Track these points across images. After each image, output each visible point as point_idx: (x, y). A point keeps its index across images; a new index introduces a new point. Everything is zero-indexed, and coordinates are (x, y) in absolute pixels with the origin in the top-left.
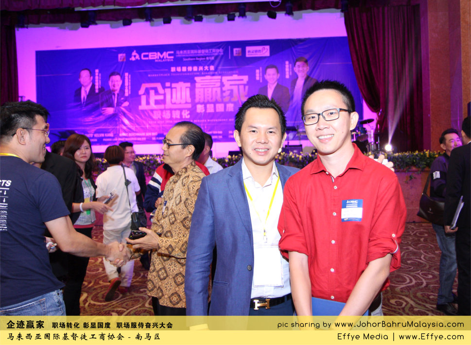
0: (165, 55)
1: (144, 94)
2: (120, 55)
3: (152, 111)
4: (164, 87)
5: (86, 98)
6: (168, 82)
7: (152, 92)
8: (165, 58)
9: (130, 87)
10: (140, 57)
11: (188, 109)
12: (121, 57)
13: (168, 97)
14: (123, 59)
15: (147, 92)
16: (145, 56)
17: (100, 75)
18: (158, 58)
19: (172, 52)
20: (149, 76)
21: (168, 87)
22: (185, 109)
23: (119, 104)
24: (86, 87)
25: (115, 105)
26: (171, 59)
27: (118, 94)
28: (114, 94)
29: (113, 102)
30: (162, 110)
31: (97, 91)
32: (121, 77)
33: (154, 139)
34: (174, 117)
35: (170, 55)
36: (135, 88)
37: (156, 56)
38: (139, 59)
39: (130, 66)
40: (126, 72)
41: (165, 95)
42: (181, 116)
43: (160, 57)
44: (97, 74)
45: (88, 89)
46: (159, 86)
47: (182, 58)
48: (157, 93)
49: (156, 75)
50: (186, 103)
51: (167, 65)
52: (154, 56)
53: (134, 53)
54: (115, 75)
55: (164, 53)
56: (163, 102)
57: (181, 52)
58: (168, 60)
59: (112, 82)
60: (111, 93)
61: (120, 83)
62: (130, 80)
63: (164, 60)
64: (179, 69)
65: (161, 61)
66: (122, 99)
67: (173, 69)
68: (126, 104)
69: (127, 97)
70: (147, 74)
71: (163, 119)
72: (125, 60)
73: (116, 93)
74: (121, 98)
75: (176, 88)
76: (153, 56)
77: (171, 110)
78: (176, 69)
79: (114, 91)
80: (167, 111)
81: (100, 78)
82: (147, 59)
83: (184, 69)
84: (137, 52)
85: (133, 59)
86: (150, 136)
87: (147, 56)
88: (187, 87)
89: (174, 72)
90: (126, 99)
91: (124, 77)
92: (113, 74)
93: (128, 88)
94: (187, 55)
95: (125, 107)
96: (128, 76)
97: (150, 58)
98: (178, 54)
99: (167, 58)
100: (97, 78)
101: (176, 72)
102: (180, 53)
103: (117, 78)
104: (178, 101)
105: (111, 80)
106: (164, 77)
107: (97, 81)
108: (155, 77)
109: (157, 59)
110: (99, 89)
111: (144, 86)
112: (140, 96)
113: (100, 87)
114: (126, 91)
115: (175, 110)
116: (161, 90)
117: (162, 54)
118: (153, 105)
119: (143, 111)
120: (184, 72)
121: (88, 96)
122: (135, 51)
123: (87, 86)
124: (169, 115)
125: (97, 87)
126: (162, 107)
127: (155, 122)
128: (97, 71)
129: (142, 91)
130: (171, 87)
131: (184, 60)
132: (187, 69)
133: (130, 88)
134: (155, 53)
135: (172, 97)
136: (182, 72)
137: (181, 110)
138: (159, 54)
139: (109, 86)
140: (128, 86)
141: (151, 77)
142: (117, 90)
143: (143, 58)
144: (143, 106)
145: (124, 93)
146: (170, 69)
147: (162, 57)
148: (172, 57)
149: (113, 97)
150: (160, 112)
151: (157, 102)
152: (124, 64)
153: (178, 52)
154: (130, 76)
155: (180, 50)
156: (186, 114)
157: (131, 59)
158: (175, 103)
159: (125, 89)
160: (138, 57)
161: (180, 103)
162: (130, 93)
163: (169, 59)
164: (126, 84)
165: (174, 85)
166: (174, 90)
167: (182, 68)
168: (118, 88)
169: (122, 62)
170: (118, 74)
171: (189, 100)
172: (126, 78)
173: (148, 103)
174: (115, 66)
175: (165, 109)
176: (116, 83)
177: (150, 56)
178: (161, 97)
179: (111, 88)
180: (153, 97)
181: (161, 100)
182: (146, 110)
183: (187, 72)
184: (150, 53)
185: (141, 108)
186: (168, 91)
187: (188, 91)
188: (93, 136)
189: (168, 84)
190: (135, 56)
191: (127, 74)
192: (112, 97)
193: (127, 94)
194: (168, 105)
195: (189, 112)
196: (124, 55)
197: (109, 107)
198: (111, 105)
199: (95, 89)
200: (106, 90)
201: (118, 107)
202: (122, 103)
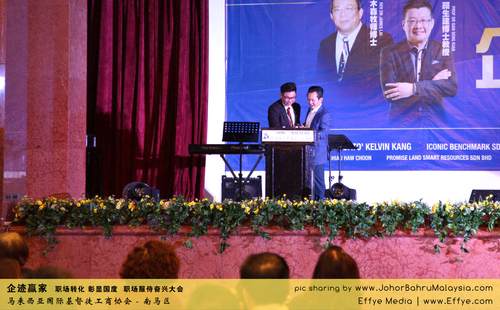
1: (488, 53)
5: (345, 59)
9: (453, 34)
15: (497, 48)
23: (428, 73)
24: (346, 32)
25: (418, 80)
27: (424, 51)
28: (416, 51)
29: (412, 70)
31: (373, 43)
32: (433, 12)
44: (374, 4)
45: (352, 38)
54: (417, 7)
59: (411, 22)
60: (408, 48)
61: (430, 26)
62: (454, 19)
66: (435, 62)
68: (445, 75)
69: (446, 59)
73: (421, 47)
74: (431, 62)
79: (416, 43)
81: (381, 13)
90: (445, 64)
91: (441, 10)
92: (413, 4)
93: (450, 38)
96: (450, 10)
100: (373, 12)
105: (407, 18)
107: (373, 19)
110: (378, 38)
111: (489, 34)
112: (479, 57)
113: (381, 34)
114: (445, 44)
121: (351, 54)
123: (350, 30)
125: (373, 34)
129: (483, 46)
133: (453, 38)
139: (404, 32)
140: (450, 33)
142: (421, 42)
144: (486, 80)
145: (441, 48)
149: (413, 57)
159: (441, 39)
162: (453, 50)
164: (445, 29)
168: (424, 37)
170: (425, 4)
172: (446, 13)
176: (420, 25)
179: (409, 35)
182: (493, 90)
185: (480, 84)
188: (364, 148)
191: (446, 5)
192: (409, 57)
193: (446, 52)
197: (402, 81)
198: (407, 77)
199: (368, 38)
200: (395, 42)
201: (425, 82)
202: (438, 71)
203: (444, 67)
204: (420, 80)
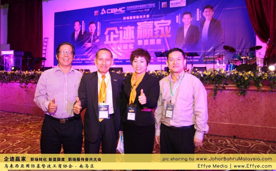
0: (120, 9)
1: (107, 34)
2: (95, 12)
3: (112, 44)
4: (119, 30)
5: (77, 38)
6: (121, 26)
7: (112, 33)
9: (100, 30)
10: (106, 12)
14: (97, 14)
17: (85, 24)
19: (124, 8)
20: (111, 23)
22: (131, 43)
23: (94, 40)
24: (77, 31)
25: (92, 41)
26: (123, 12)
28: (92, 35)
29: (91, 39)
31: (83, 33)
32: (96, 25)
34: (124, 48)
36: (103, 31)
37: (115, 11)
39: (100, 18)
40: (98, 22)
41: (119, 34)
43: (117, 11)
45: (78, 32)
46: (116, 29)
47: (130, 11)
53: (103, 10)
59: (91, 27)
60: (90, 34)
61: (95, 28)
63: (119, 13)
66: (96, 37)
68: (98, 40)
73: (93, 34)
74: (95, 37)
77: (122, 44)
82: (110, 13)
83: (131, 18)
87: (110, 11)
88: (132, 29)
90: (98, 38)
92: (91, 23)
93: (99, 31)
95: (97, 43)
99: (121, 12)
100: (83, 26)
103: (93, 25)
106: (119, 23)
109: (115, 13)
111: (107, 30)
112: (105, 36)
114: (98, 33)
115: (125, 44)
116: (117, 32)
118: (112, 41)
119: (107, 45)
121: (78, 36)
123: (78, 30)
124: (121, 47)
125: (83, 31)
128: (83, 22)
133: (100, 31)
134: (115, 9)
135: (123, 36)
137: (128, 44)
138: (117, 9)
139: (89, 30)
140: (99, 30)
142: (93, 33)
143: (108, 13)
144: (107, 42)
146: (123, 18)
149: (91, 37)
150: (116, 45)
152: (97, 17)
155: (129, 6)
156: (131, 47)
157: (101, 14)
158: (125, 40)
161: (128, 40)
162: (100, 34)
165: (124, 28)
166: (124, 31)
167: (126, 18)
168: (93, 31)
170: (94, 23)
171: (133, 37)
172: (98, 25)
173: (109, 40)
174: (93, 18)
175: (119, 43)
176: (93, 28)
177: (112, 11)
179: (90, 31)
180: (112, 36)
181: (117, 38)
184: (112, 9)
186: (121, 32)
188: (80, 60)
190: (103, 12)
192: (90, 37)
193: (98, 35)
194: (121, 41)
195: (133, 45)
196: (98, 11)
197: (88, 42)
199: (82, 32)
200: (87, 33)
204: (93, 42)
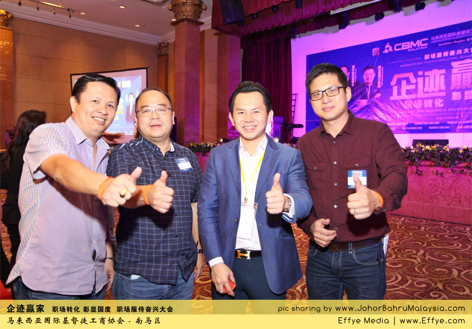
0: (419, 43)
1: (396, 85)
2: (374, 50)
3: (403, 101)
4: (416, 76)
6: (420, 70)
7: (404, 83)
8: (418, 46)
9: (382, 78)
10: (393, 48)
11: (442, 98)
12: (375, 51)
13: (420, 86)
14: (377, 53)
15: (399, 83)
16: (397, 47)
17: (356, 69)
18: (411, 47)
19: (427, 39)
20: (402, 66)
21: (420, 76)
22: (438, 97)
23: (372, 95)
25: (368, 97)
26: (425, 46)
27: (371, 86)
28: (368, 87)
29: (366, 94)
30: (413, 100)
31: (353, 85)
32: (375, 70)
33: (404, 128)
34: (426, 106)
35: (423, 42)
36: (387, 79)
37: (409, 45)
38: (392, 51)
39: (383, 59)
40: (379, 65)
41: (417, 84)
42: (434, 104)
43: (413, 46)
44: (353, 70)
46: (411, 76)
47: (437, 43)
48: (408, 82)
49: (408, 65)
50: (440, 91)
51: (421, 53)
52: (407, 46)
53: (388, 46)
54: (369, 69)
55: (418, 41)
56: (416, 91)
57: (437, 37)
58: (422, 48)
59: (366, 75)
60: (365, 85)
61: (373, 76)
62: (382, 72)
63: (417, 49)
64: (433, 56)
65: (414, 50)
66: (375, 91)
67: (427, 57)
68: (378, 95)
69: (379, 88)
70: (399, 64)
71: (413, 109)
72: (378, 54)
73: (370, 85)
74: (373, 90)
75: (429, 76)
76: (405, 46)
77: (423, 99)
78: (430, 56)
79: (368, 83)
80: (418, 101)
81: (356, 73)
82: (400, 49)
83: (439, 55)
84: (390, 45)
85: (386, 51)
86: (400, 126)
87: (400, 47)
88: (441, 74)
89: (428, 60)
90: (379, 91)
91: (378, 69)
92: (367, 68)
93: (381, 80)
94: (443, 40)
95: (377, 99)
96: (381, 69)
97: (403, 49)
98: (432, 40)
99: (420, 46)
100: (353, 73)
101: (431, 59)
102: (436, 39)
103: (371, 71)
104: (430, 90)
105: (365, 74)
106: (417, 66)
107: (353, 76)
108: (407, 67)
109: (409, 49)
110: (355, 83)
111: (396, 77)
112: (392, 87)
113: (356, 81)
114: (379, 83)
115: (428, 98)
116: (413, 80)
117: (415, 43)
118: (404, 95)
119: (394, 101)
120: (440, 58)
122: (388, 44)
124: (421, 104)
125: (353, 82)
126: (413, 96)
127: (406, 112)
128: (353, 67)
129: (393, 83)
130: (424, 76)
131: (440, 45)
132: (442, 55)
133: (382, 81)
134: (409, 43)
135: (424, 86)
136: (436, 58)
137: (434, 99)
138: (412, 43)
139: (364, 80)
140: (381, 78)
141: (403, 67)
142: (370, 83)
143: (396, 50)
144: (395, 97)
145: (377, 85)
146: (424, 57)
147: (415, 45)
148: (427, 44)
149: (367, 89)
150: (411, 101)
151: (408, 92)
152: (377, 57)
153: (433, 38)
154: (383, 68)
155: (435, 36)
156: (439, 103)
157: (384, 52)
158: (427, 92)
159: (377, 81)
160: (391, 49)
161: (433, 92)
162: (382, 85)
163: (423, 46)
164: (379, 77)
165: (427, 73)
166: (427, 79)
167: (436, 55)
168: (371, 81)
169: (376, 56)
170: (372, 68)
171: (443, 88)
172: (379, 70)
173: (399, 93)
174: (370, 60)
175: (417, 99)
176: (370, 76)
177: (403, 46)
178: (413, 87)
179: (365, 81)
180: (405, 87)
181: (413, 90)
182: (397, 101)
183: (443, 57)
184: (403, 44)
185: (392, 98)
186: (420, 80)
187: (443, 77)
189: (420, 73)
190: (388, 49)
191: (380, 67)
192: (365, 89)
193: (379, 86)
194: (420, 94)
195: (442, 101)
196: (378, 49)
197: (363, 99)
198: (364, 97)
199: (351, 83)
200: (361, 84)
201: (371, 99)
202: (375, 95)
203: (378, 93)
